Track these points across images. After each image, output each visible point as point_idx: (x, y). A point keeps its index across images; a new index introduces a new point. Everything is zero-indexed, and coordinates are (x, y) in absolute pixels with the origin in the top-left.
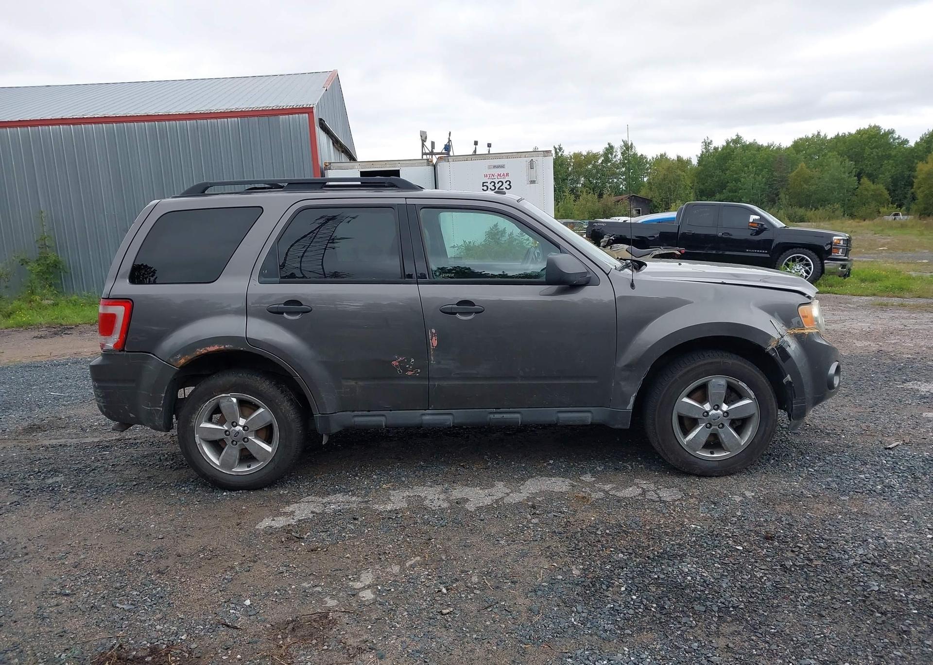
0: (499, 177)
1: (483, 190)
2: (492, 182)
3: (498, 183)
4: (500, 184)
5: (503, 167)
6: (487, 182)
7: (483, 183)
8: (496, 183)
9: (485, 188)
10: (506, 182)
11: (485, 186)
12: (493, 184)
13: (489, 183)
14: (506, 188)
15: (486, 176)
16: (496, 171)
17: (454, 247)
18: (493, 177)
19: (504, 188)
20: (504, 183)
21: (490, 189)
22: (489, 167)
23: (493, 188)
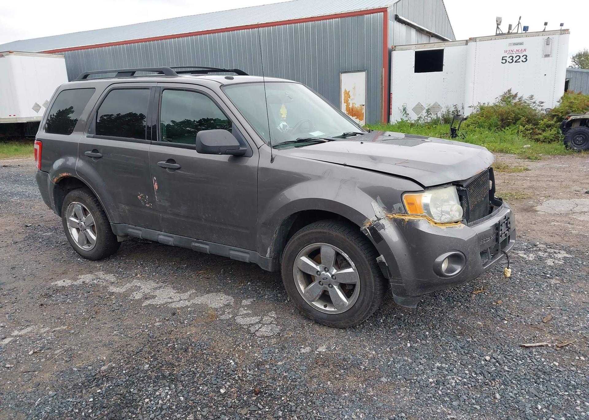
0: (517, 52)
1: (502, 63)
2: (510, 56)
3: (516, 57)
4: (518, 57)
5: (521, 44)
6: (506, 57)
7: (503, 57)
8: (514, 57)
9: (504, 61)
10: (523, 56)
11: (504, 59)
12: (511, 58)
13: (508, 57)
14: (522, 61)
15: (506, 52)
16: (515, 48)
17: (470, 107)
18: (512, 53)
19: (521, 62)
20: (521, 57)
21: (509, 62)
22: (510, 44)
23: (511, 61)
